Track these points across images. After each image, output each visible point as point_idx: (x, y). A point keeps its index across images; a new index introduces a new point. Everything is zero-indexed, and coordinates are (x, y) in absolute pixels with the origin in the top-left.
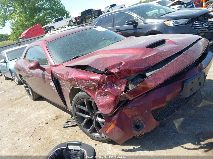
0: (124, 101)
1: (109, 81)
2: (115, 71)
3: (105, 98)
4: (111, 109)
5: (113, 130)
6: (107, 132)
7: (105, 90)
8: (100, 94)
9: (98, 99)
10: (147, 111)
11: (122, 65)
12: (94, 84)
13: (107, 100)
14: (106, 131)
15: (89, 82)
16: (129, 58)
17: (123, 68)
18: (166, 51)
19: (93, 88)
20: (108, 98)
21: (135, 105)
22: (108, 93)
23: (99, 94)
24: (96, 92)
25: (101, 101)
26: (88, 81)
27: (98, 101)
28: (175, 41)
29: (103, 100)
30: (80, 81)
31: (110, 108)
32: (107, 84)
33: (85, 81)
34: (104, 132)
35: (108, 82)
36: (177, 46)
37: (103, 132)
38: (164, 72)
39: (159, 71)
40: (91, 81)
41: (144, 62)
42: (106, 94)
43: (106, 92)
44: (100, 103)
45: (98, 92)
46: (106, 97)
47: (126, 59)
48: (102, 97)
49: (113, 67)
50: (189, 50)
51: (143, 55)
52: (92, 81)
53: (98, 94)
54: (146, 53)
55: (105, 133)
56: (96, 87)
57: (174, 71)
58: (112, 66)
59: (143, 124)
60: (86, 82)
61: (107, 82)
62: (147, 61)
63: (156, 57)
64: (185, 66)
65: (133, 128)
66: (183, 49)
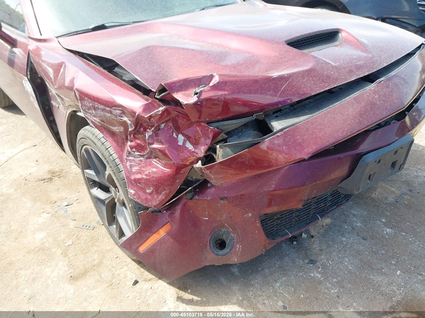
0: (197, 181)
1: (167, 121)
2: (187, 98)
3: (150, 165)
4: (161, 197)
5: (158, 248)
6: (142, 249)
7: (153, 144)
8: (138, 151)
9: (130, 161)
10: (250, 215)
11: (211, 84)
12: (125, 122)
13: (154, 170)
14: (139, 246)
15: (111, 112)
16: (234, 67)
17: (211, 94)
18: (336, 68)
19: (122, 129)
20: (157, 168)
21: (225, 195)
22: (160, 154)
23: (134, 150)
24: (129, 143)
25: (137, 168)
26: (108, 109)
27: (129, 167)
28: (364, 41)
29: (143, 167)
30: (88, 103)
31: (158, 193)
32: (159, 129)
33: (101, 107)
34: (134, 247)
35: (163, 125)
36: (366, 57)
37: (131, 247)
38: (319, 127)
39: (307, 122)
40: (118, 112)
41: (272, 87)
42: (153, 155)
43: (155, 149)
44: (134, 173)
45: (133, 144)
46: (154, 161)
47: (226, 66)
48: (142, 159)
49: (185, 85)
50: (395, 76)
51: (276, 64)
52: (120, 112)
53: (131, 148)
54: (284, 60)
55: (136, 251)
56: (130, 130)
57: (346, 129)
58: (180, 81)
59: (235, 241)
60: (103, 110)
61: (160, 123)
62: (282, 86)
63: (306, 79)
64: (374, 120)
65: (208, 247)
66: (380, 68)
